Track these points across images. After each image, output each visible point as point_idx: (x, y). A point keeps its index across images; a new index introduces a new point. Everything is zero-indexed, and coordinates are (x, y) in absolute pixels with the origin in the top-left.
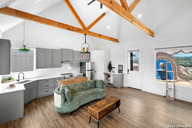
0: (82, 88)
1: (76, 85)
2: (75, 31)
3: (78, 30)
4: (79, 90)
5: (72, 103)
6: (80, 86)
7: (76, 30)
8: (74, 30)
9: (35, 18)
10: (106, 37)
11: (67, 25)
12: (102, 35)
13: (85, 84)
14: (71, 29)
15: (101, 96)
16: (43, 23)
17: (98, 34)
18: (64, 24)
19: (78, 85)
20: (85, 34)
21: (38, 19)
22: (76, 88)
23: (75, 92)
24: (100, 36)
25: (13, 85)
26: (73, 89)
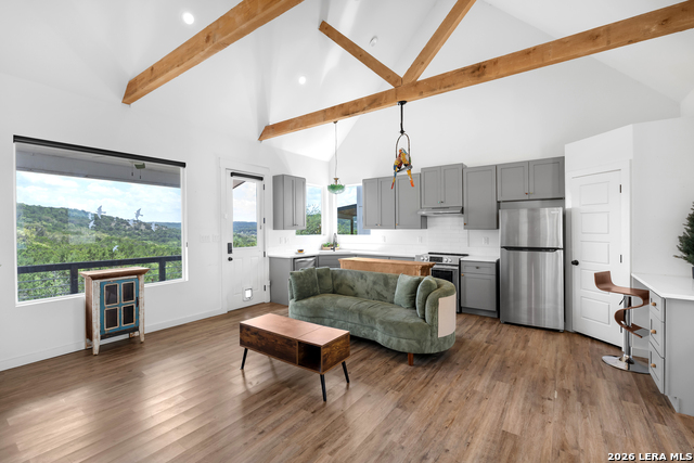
0: (378, 293)
1: (362, 276)
3: (374, 102)
4: (368, 293)
6: (375, 283)
7: (366, 105)
8: (358, 109)
10: (527, 53)
11: (342, 106)
12: (495, 62)
13: (391, 282)
14: (351, 110)
17: (463, 70)
19: (370, 279)
20: (402, 103)
22: (360, 286)
23: (356, 295)
24: (477, 73)
25: (301, 251)
26: (351, 284)
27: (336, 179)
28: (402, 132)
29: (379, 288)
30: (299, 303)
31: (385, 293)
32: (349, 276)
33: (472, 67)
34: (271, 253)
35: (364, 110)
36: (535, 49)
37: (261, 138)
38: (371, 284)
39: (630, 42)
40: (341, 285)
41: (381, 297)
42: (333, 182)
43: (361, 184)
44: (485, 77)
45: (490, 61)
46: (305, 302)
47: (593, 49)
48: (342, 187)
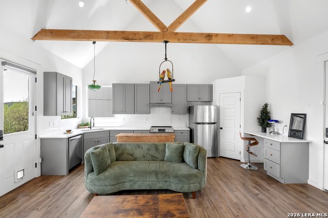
0: (152, 156)
1: (139, 146)
2: (140, 40)
3: (148, 36)
4: (144, 157)
5: (98, 176)
6: (149, 150)
7: (142, 37)
8: (136, 38)
9: (72, 34)
10: (230, 36)
11: (123, 32)
12: (217, 35)
13: (160, 148)
14: (130, 37)
15: (181, 186)
16: (84, 38)
17: (202, 34)
18: (116, 32)
19: (145, 147)
20: (166, 42)
21: (76, 34)
22: (138, 153)
23: (135, 159)
24: (208, 38)
25: (69, 131)
26: (131, 153)
27: (94, 81)
28: (166, 59)
29: (153, 152)
30: (102, 176)
31: (157, 155)
32: (128, 147)
33: (206, 34)
34: (42, 135)
35: (141, 39)
36: (232, 35)
37: (35, 37)
38: (146, 151)
39: (262, 44)
40: (122, 154)
41: (154, 159)
42: (92, 83)
43: (111, 86)
44: (212, 41)
45: (215, 34)
46: (107, 174)
47: (252, 42)
48: (99, 87)
